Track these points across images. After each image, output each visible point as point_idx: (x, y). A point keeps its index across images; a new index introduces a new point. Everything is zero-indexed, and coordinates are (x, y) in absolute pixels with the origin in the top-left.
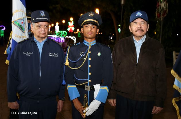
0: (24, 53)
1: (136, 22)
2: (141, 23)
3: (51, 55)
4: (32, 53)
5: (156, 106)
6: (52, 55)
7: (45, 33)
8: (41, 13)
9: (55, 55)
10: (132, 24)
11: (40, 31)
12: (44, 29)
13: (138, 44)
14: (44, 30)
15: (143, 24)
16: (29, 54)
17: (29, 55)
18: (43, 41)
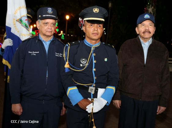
0: (29, 52)
1: (144, 24)
2: (149, 25)
3: (57, 55)
4: (38, 52)
5: (160, 106)
6: (58, 55)
7: (52, 32)
8: (48, 10)
9: (61, 55)
10: (140, 25)
11: (46, 29)
12: (51, 27)
13: (146, 46)
15: (151, 26)
16: (35, 53)
17: (35, 55)
18: (49, 40)
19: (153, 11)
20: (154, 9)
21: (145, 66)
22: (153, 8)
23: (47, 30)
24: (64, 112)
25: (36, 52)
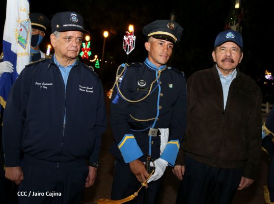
0: (37, 83)
1: (225, 48)
2: (232, 49)
3: (81, 88)
4: (52, 84)
5: (245, 177)
6: (83, 89)
7: (76, 51)
9: (89, 90)
10: (218, 48)
11: (68, 47)
13: (226, 81)
14: (75, 45)
15: (234, 52)
16: (46, 86)
17: (46, 88)
18: (69, 65)
19: (238, 30)
20: (240, 28)
21: (224, 112)
22: (238, 24)
23: (69, 49)
24: (91, 182)
25: (48, 84)
